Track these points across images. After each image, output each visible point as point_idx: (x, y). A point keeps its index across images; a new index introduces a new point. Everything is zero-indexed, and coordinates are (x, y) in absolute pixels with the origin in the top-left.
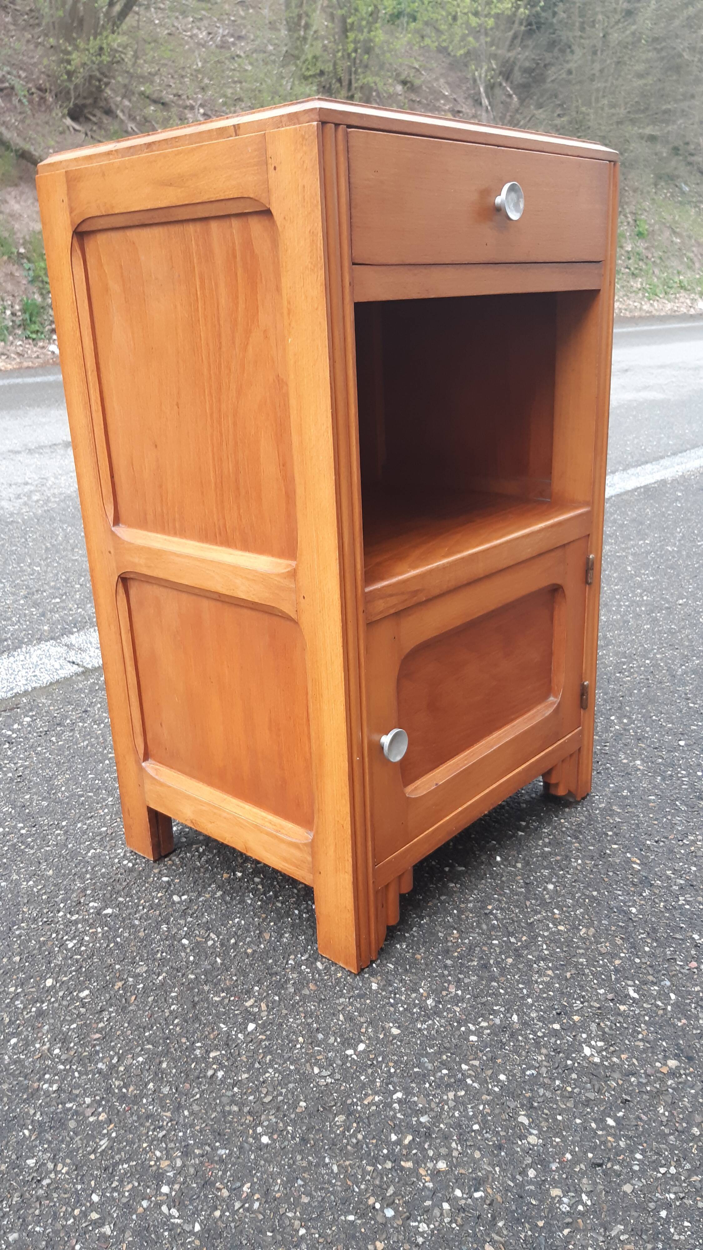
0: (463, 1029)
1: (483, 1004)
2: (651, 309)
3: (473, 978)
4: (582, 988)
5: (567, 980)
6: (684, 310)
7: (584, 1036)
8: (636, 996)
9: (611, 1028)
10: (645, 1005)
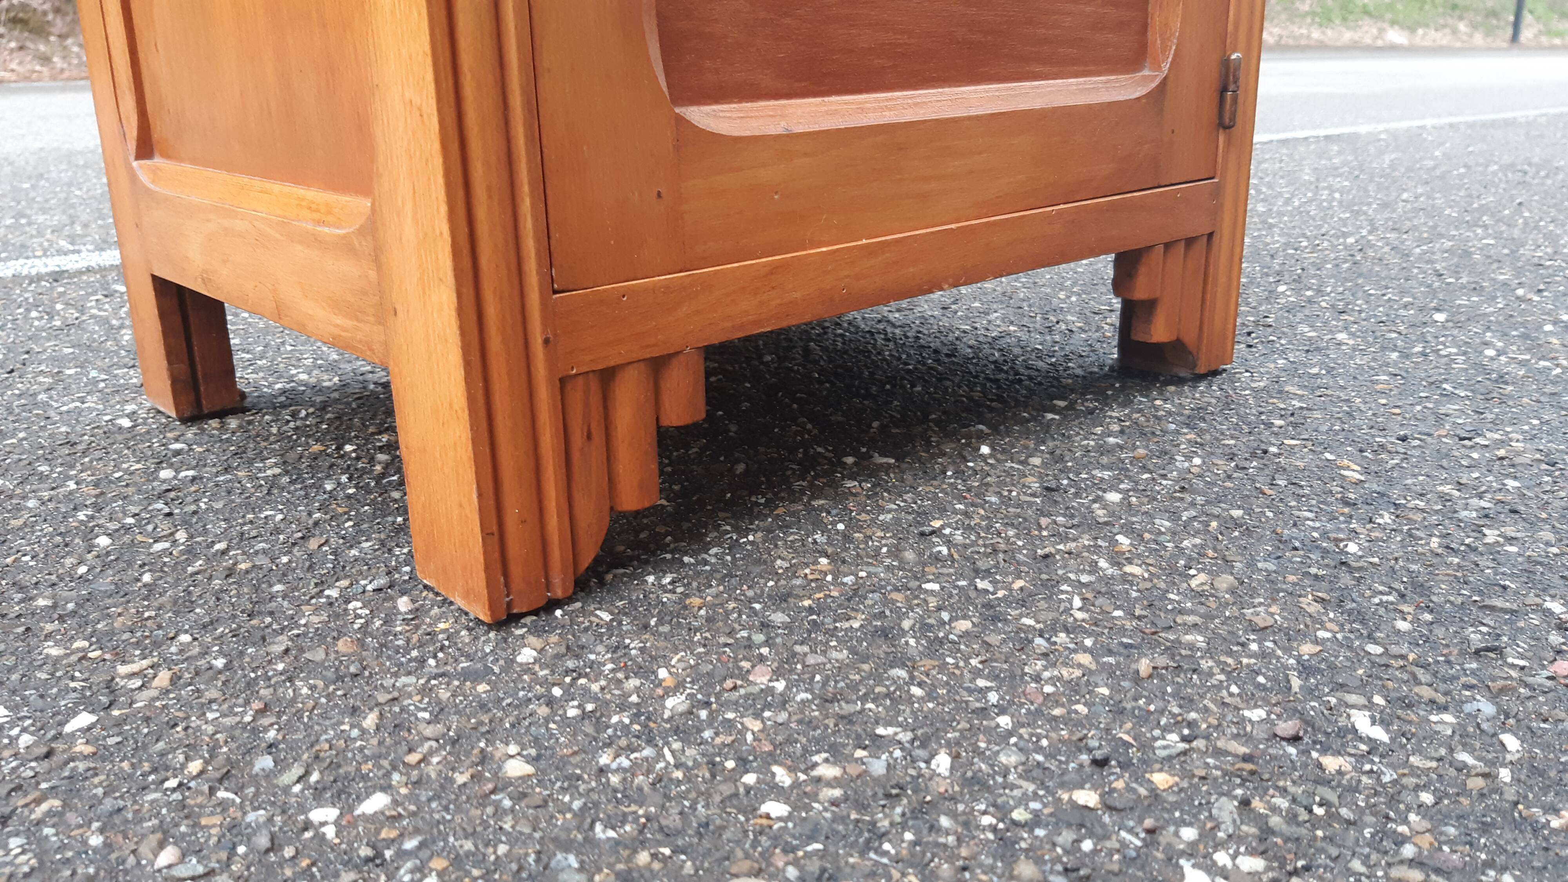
0: (750, 779)
1: (847, 719)
2: (1322, 38)
3: (834, 655)
4: (1188, 703)
5: (1137, 679)
6: (1368, 40)
7: (1189, 834)
8: (1379, 734)
9: (1292, 818)
10: (1414, 760)
